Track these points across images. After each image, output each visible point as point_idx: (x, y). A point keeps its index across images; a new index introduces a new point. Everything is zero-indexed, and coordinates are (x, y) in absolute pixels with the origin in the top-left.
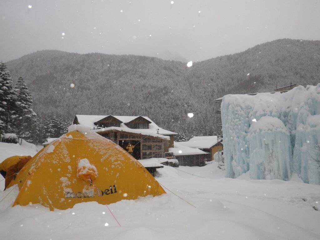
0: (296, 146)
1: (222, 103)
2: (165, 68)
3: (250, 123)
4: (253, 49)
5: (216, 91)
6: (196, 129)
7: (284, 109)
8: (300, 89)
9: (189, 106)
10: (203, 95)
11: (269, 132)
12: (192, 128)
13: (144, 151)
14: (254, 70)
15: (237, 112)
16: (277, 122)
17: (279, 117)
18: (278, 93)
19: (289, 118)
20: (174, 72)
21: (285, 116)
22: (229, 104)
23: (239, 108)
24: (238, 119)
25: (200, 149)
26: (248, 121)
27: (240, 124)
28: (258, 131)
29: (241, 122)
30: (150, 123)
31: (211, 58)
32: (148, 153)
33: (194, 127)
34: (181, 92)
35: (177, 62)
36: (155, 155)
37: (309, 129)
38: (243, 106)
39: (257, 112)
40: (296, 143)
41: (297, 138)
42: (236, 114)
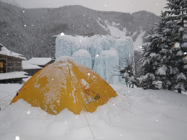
0: (95, 65)
1: (56, 39)
2: (4, 8)
3: (73, 52)
4: (63, 7)
5: (40, 29)
6: (28, 52)
7: (89, 46)
8: (98, 36)
9: (23, 37)
10: (32, 31)
11: (83, 57)
12: (25, 51)
13: (8, 67)
14: (63, 20)
15: (65, 45)
16: (87, 52)
17: (87, 50)
18: (87, 37)
19: (92, 51)
20: (11, 12)
21: (89, 50)
22: (61, 40)
23: (67, 43)
24: (66, 49)
25: (38, 65)
26: (71, 51)
27: (67, 52)
28: (78, 57)
29: (67, 51)
30: (3, 47)
31: (37, 8)
32: (11, 68)
33: (26, 51)
34: (17, 27)
35: (13, 6)
36: (17, 70)
37: (102, 57)
38: (69, 42)
39: (77, 46)
40: (95, 64)
41: (95, 61)
42: (65, 46)
